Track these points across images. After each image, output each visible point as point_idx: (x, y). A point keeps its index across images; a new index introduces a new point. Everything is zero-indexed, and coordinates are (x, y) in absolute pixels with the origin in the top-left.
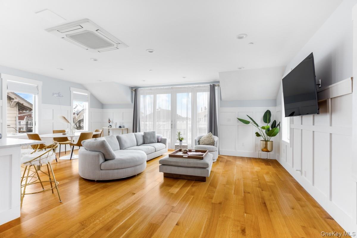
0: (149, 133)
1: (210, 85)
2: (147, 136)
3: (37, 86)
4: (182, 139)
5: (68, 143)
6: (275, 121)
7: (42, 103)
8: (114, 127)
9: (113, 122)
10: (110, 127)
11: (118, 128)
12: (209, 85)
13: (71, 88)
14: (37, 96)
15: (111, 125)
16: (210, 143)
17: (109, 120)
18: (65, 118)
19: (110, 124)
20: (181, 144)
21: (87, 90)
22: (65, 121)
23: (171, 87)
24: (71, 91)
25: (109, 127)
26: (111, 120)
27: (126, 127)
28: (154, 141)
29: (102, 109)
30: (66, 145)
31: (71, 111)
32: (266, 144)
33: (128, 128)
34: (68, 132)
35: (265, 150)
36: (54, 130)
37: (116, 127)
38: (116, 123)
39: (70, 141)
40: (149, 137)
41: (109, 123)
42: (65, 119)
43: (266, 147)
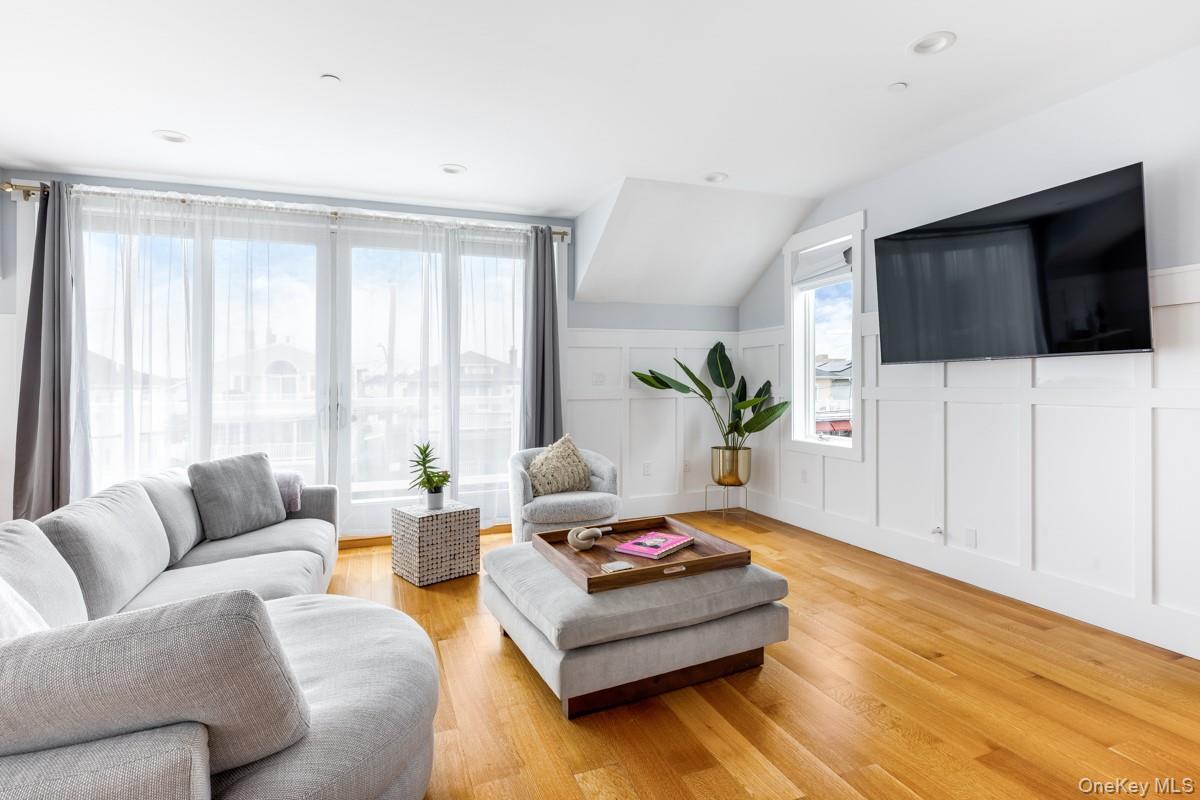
0: (228, 470)
1: (536, 230)
2: (224, 490)
4: (445, 477)
6: (768, 382)
12: (528, 227)
16: (577, 480)
20: (436, 505)
23: (329, 209)
28: (269, 511)
32: (734, 461)
35: (729, 480)
40: (234, 493)
43: (734, 471)
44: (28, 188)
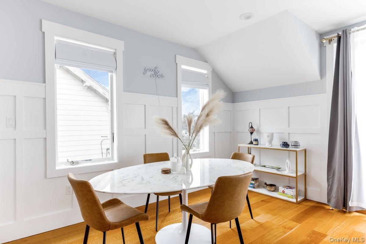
3: (115, 53)
5: (174, 193)
7: (124, 91)
8: (264, 142)
9: (259, 132)
10: (254, 143)
11: (280, 148)
13: (177, 55)
15: (256, 140)
17: (252, 127)
18: (166, 123)
19: (255, 136)
21: (207, 62)
22: (168, 131)
24: (177, 64)
25: (251, 143)
26: (255, 127)
29: (232, 103)
31: (177, 108)
34: (175, 164)
37: (272, 146)
38: (272, 135)
41: (252, 133)
42: (166, 126)
44: (331, 38)
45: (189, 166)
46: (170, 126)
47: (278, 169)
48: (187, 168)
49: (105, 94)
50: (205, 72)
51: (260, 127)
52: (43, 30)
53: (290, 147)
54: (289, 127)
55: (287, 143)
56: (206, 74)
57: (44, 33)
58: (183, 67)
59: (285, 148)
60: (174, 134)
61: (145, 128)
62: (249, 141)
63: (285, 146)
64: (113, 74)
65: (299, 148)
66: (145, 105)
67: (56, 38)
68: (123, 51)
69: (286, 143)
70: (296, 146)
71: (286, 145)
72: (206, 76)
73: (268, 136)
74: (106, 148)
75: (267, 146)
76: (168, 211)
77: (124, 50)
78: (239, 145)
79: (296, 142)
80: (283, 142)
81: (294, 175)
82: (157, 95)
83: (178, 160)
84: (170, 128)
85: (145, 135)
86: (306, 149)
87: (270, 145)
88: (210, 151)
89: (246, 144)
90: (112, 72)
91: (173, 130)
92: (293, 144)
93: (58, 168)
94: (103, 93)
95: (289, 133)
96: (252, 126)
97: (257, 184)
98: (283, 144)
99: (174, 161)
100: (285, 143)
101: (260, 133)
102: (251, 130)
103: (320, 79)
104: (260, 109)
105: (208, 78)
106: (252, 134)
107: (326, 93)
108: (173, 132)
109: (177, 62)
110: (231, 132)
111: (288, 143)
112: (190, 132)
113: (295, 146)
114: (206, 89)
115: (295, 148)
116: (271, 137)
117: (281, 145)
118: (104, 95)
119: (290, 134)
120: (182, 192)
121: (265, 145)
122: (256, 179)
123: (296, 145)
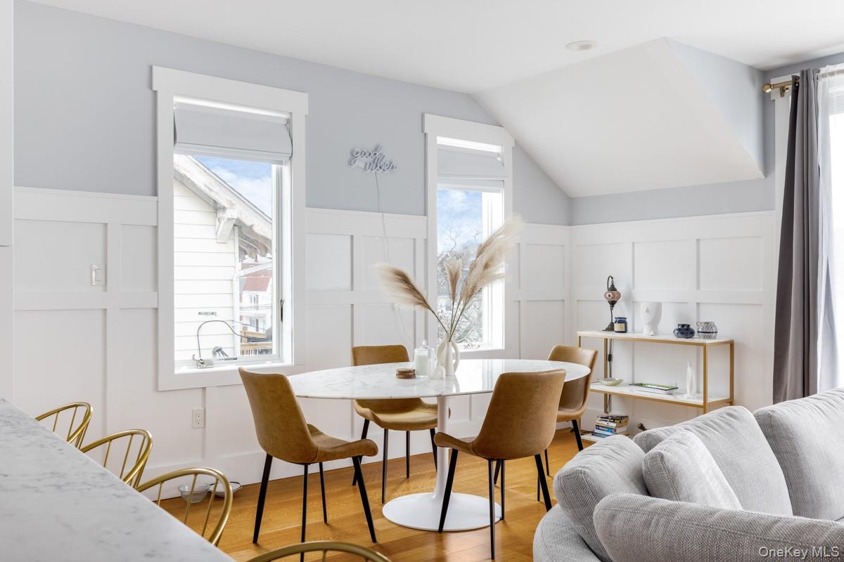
3: (289, 121)
5: (419, 426)
7: (307, 206)
8: (640, 327)
9: (631, 301)
10: (617, 327)
11: (674, 338)
13: (427, 116)
14: (286, 170)
15: (622, 321)
17: (613, 289)
18: (404, 279)
19: (620, 310)
21: (501, 126)
22: (409, 296)
24: (425, 136)
25: (611, 328)
26: (619, 288)
27: (723, 335)
29: (568, 227)
30: (412, 433)
31: (426, 240)
33: (737, 340)
34: (423, 360)
36: (355, 345)
37: (656, 334)
38: (658, 307)
39: (434, 407)
41: (613, 303)
42: (404, 286)
44: (783, 85)
45: (452, 367)
46: (412, 286)
47: (671, 390)
48: (447, 367)
49: (211, 190)
50: (496, 149)
51: (634, 288)
52: (154, 89)
53: (695, 336)
54: (698, 287)
55: (688, 326)
56: (498, 155)
57: (155, 92)
58: (442, 141)
59: (683, 337)
60: (421, 302)
61: (352, 290)
62: (607, 325)
63: (682, 333)
64: (283, 166)
65: (715, 338)
66: (352, 237)
67: (177, 100)
68: (306, 116)
69: (685, 327)
70: (707, 334)
71: (685, 331)
72: (499, 159)
73: (647, 311)
74: (213, 347)
75: (646, 333)
76: (406, 476)
77: (307, 113)
78: (580, 333)
79: (708, 323)
80: (679, 325)
81: (701, 402)
82: (379, 212)
83: (429, 353)
84: (412, 289)
85: (352, 305)
86: (733, 341)
87: (652, 333)
88: (506, 349)
89: (599, 331)
90: (281, 163)
91: (418, 293)
92: (700, 330)
93: (177, 371)
94: (206, 186)
95: (698, 304)
96: (613, 285)
97: (624, 429)
98: (679, 330)
99: (422, 354)
100: (683, 326)
101: (633, 302)
102: (609, 296)
103: (764, 177)
104: (633, 243)
105: (503, 165)
106: (613, 307)
107: (774, 209)
108: (419, 299)
109: (425, 132)
110: (563, 300)
111: (691, 327)
112: (454, 298)
113: (704, 334)
114: (499, 192)
115: (704, 337)
116: (656, 313)
117: (674, 332)
118: (207, 191)
119: (701, 306)
120: (436, 426)
121: (642, 333)
122: (622, 417)
123: (709, 331)
